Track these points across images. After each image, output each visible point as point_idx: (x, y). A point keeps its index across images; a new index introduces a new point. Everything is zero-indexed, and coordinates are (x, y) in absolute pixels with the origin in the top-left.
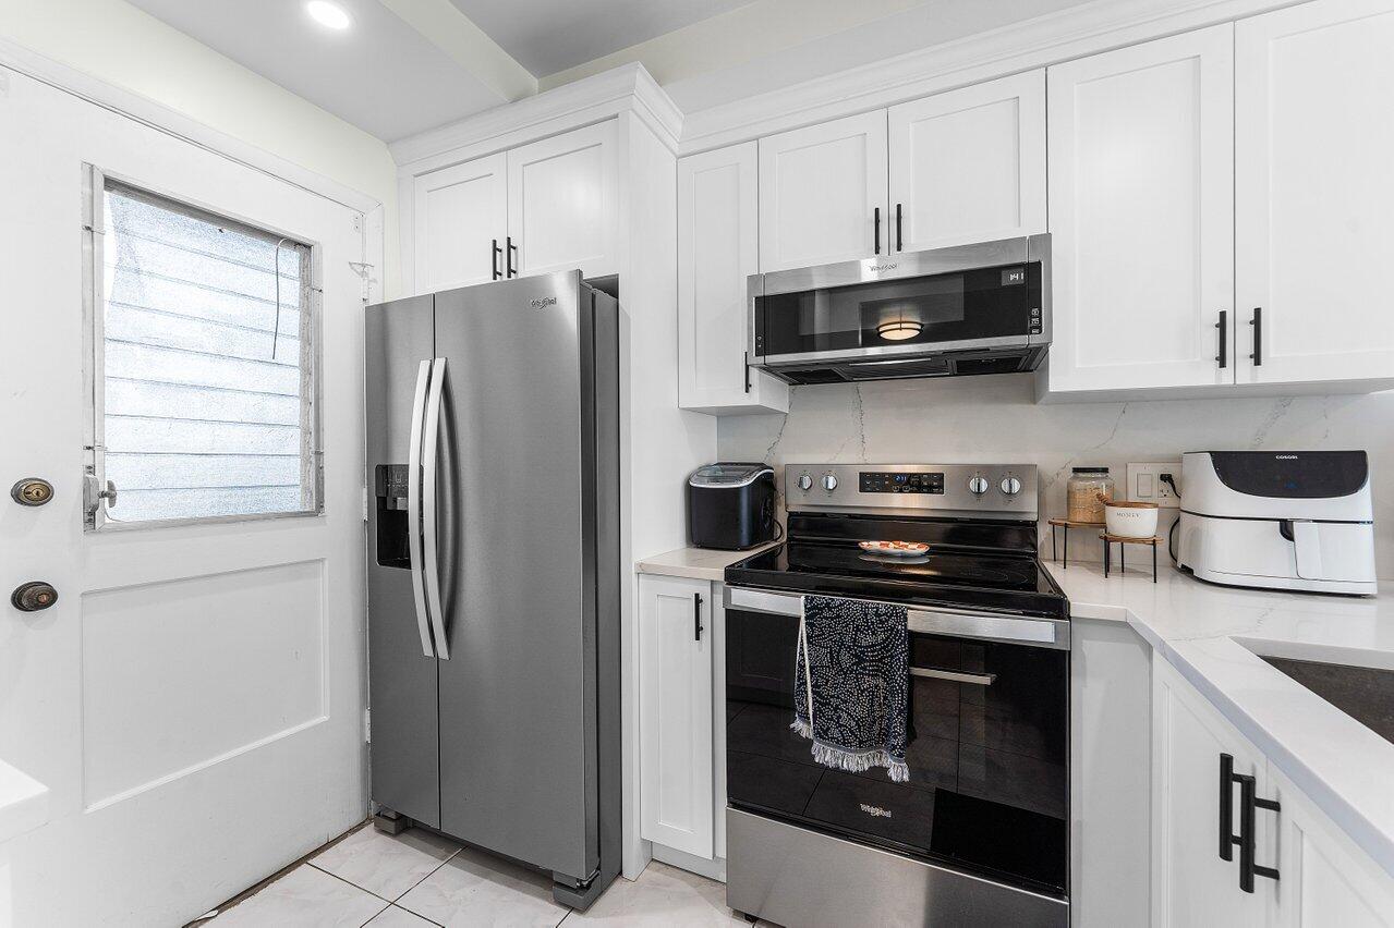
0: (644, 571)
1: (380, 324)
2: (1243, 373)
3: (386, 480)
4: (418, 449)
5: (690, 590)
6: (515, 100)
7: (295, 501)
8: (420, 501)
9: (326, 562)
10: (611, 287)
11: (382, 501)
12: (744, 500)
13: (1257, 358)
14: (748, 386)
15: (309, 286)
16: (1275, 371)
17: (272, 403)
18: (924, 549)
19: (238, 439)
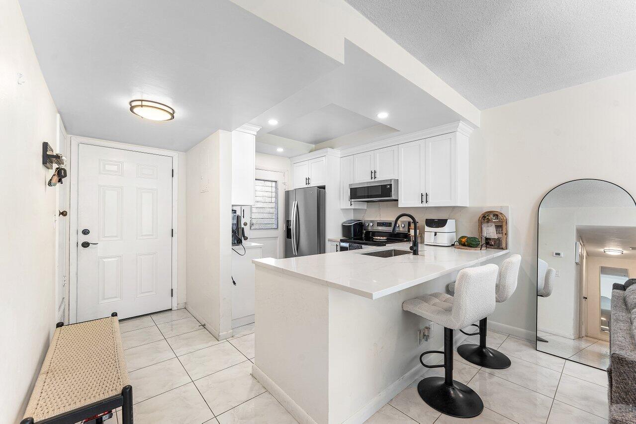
0: (330, 240)
1: (287, 194)
2: (425, 205)
3: (288, 222)
4: (293, 218)
5: (335, 244)
6: (310, 152)
7: (275, 226)
8: (293, 227)
9: (279, 238)
10: (324, 187)
11: (287, 227)
12: (352, 227)
13: (427, 202)
14: (351, 205)
15: (276, 188)
16: (430, 204)
17: (271, 209)
18: (386, 238)
19: (266, 216)
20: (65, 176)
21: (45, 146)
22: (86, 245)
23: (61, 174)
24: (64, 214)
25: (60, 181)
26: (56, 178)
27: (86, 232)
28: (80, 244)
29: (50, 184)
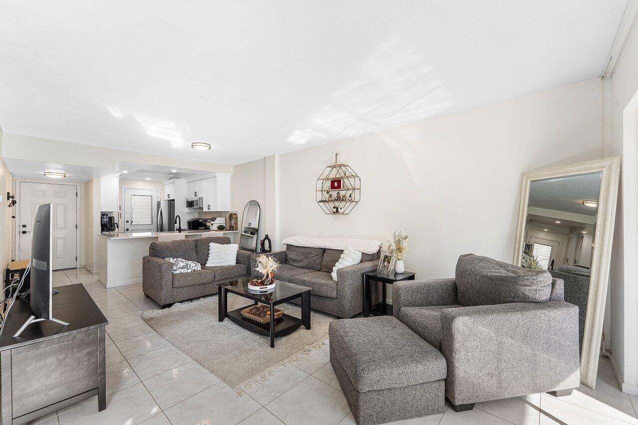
2: (209, 211)
20: (16, 203)
21: (8, 193)
22: (24, 232)
23: (14, 203)
24: (14, 217)
25: (13, 205)
26: (12, 204)
27: (24, 226)
28: (21, 232)
29: (9, 206)
